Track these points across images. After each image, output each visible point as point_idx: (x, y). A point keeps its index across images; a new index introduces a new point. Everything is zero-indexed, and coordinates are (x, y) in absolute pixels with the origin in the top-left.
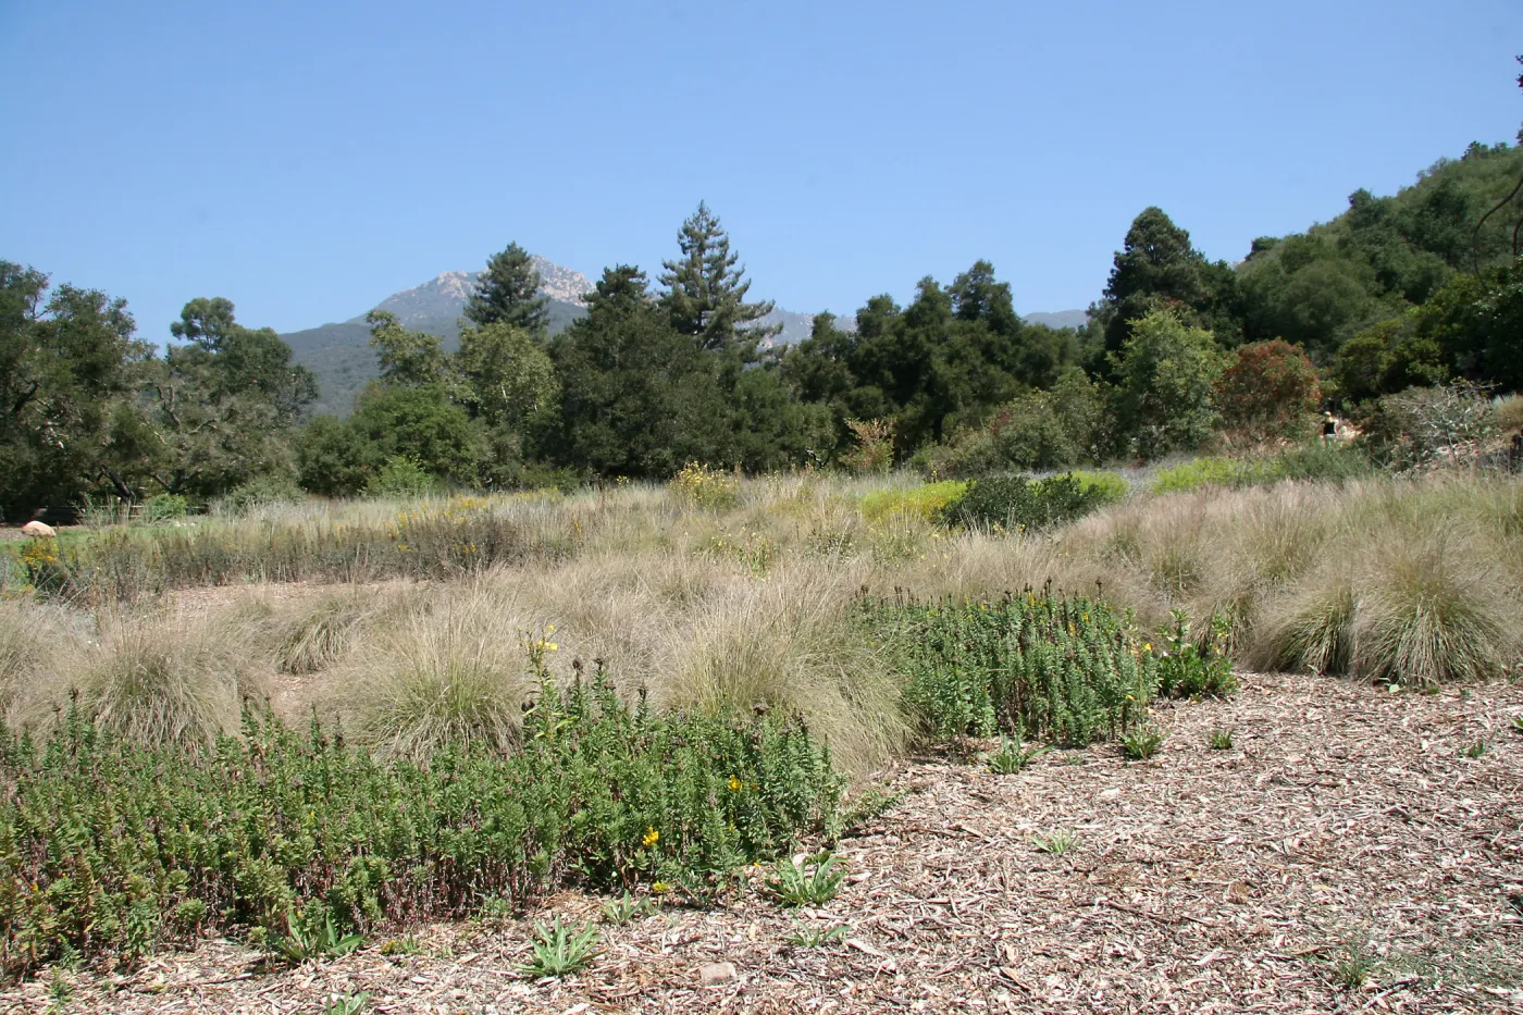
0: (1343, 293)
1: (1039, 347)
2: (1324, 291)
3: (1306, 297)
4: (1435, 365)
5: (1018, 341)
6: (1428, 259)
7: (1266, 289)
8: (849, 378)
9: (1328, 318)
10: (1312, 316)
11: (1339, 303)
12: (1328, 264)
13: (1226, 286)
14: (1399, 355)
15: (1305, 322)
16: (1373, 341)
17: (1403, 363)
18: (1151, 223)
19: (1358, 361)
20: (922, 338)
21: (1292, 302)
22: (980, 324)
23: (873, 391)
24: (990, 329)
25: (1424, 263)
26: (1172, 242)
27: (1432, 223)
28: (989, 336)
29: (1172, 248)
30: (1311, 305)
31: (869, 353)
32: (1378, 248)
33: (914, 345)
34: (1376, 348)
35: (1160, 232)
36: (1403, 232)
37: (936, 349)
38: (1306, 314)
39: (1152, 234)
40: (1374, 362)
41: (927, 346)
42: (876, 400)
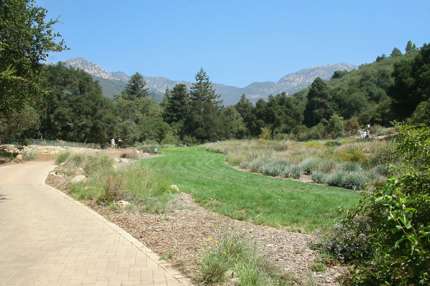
0: (362, 100)
1: (298, 112)
2: (358, 100)
3: (354, 101)
4: (380, 119)
5: (292, 110)
6: (380, 90)
7: (344, 98)
8: (255, 118)
9: (358, 106)
10: (355, 105)
11: (361, 102)
12: (358, 93)
13: (335, 95)
14: (373, 116)
15: (353, 106)
16: (368, 114)
17: (374, 118)
18: (318, 81)
19: (365, 118)
20: (272, 109)
21: (350, 102)
22: (284, 106)
23: (261, 121)
24: (287, 108)
25: (379, 91)
26: (323, 86)
27: (382, 81)
28: (287, 109)
29: (323, 87)
30: (355, 103)
31: (260, 112)
32: (369, 87)
33: (271, 111)
34: (369, 115)
35: (320, 83)
36: (375, 82)
37: (275, 112)
38: (354, 105)
39: (319, 84)
40: (368, 118)
41: (273, 111)
42: (262, 123)
